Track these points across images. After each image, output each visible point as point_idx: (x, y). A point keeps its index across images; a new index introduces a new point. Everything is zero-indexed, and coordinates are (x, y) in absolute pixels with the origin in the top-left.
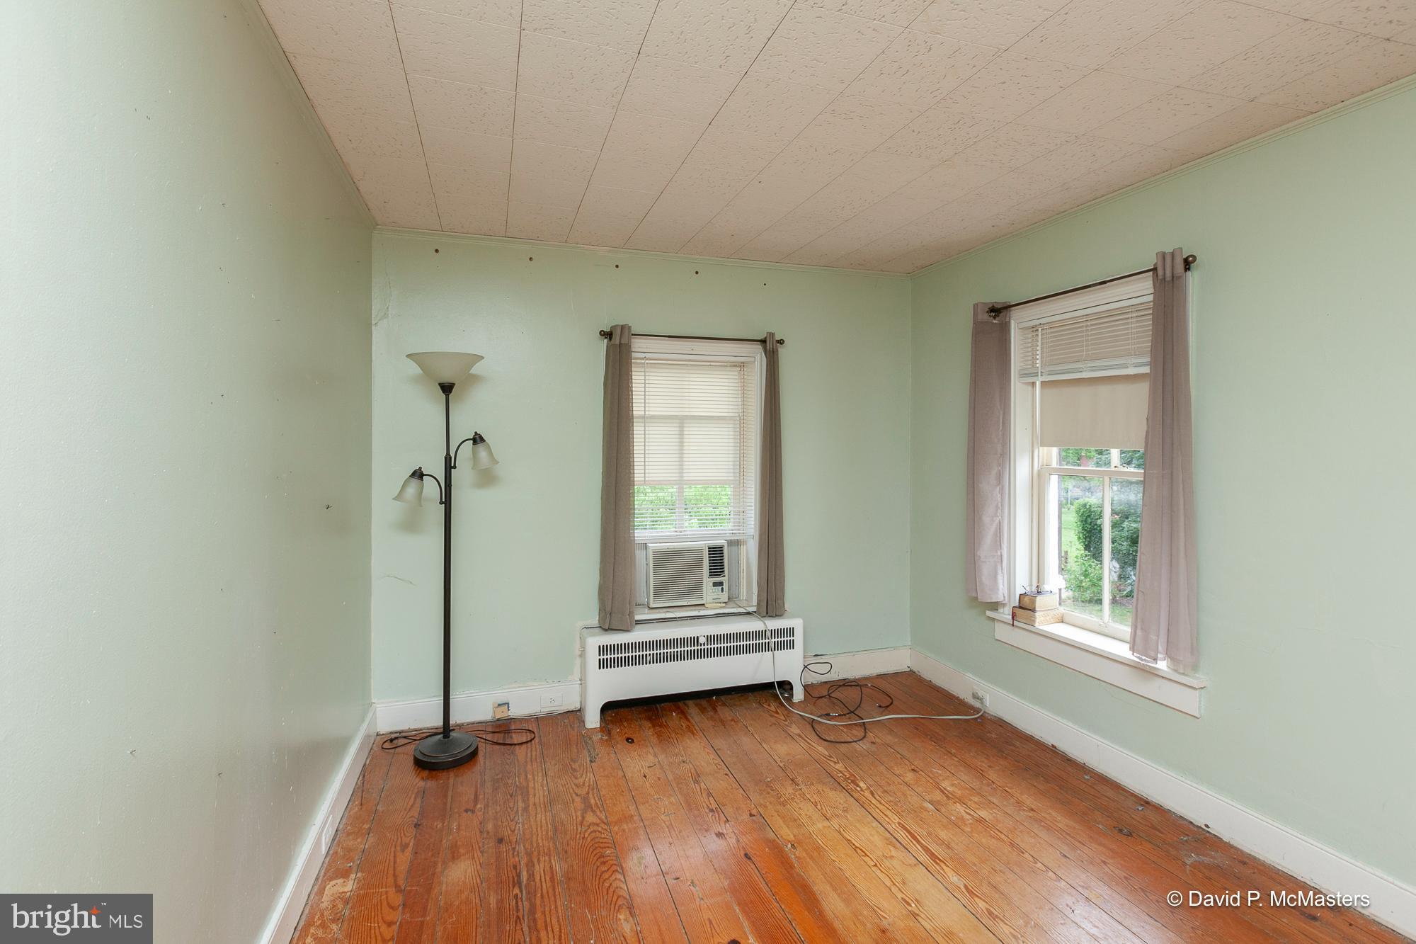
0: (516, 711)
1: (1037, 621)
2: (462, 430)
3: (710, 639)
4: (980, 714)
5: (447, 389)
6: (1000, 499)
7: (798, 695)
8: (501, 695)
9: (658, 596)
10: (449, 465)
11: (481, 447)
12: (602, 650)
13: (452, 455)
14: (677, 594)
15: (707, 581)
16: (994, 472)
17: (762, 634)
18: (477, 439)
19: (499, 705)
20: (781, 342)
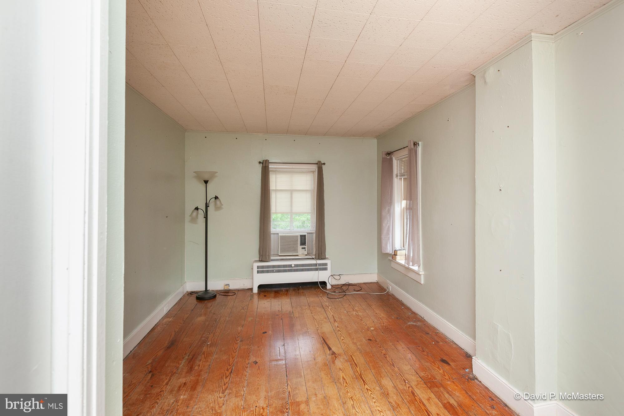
0: (232, 287)
1: (397, 259)
2: (211, 195)
3: (296, 266)
4: (387, 292)
5: (206, 182)
6: (389, 218)
7: (329, 287)
8: (227, 282)
9: (282, 251)
10: (207, 206)
11: (217, 200)
12: (258, 267)
13: (208, 202)
14: (288, 251)
15: (300, 247)
16: (387, 209)
17: (316, 265)
18: (216, 198)
19: (226, 285)
20: (324, 164)
